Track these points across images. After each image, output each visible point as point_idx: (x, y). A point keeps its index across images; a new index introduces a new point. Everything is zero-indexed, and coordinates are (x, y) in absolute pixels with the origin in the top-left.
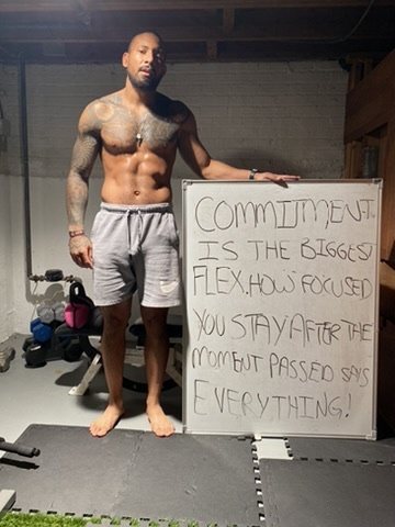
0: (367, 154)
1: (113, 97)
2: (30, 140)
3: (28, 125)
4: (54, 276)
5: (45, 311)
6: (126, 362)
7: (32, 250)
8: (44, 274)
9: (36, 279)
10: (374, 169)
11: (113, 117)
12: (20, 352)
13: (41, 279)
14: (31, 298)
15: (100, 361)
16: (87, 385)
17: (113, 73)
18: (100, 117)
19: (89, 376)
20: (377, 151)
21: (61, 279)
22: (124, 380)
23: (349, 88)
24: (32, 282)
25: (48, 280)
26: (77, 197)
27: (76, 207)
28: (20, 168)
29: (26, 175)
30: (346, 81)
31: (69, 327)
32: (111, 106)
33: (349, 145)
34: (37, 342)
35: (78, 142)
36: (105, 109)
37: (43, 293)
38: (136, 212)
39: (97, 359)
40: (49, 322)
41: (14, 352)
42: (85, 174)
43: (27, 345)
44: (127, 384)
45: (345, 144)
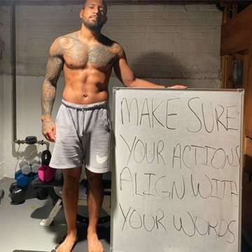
0: (236, 65)
1: (73, 35)
2: (17, 52)
3: (16, 42)
4: (31, 141)
5: (25, 166)
6: (79, 204)
7: (17, 123)
8: (24, 139)
9: (19, 142)
10: (240, 75)
11: (73, 47)
12: (7, 192)
13: (23, 142)
14: (16, 154)
15: (61, 204)
16: (52, 219)
17: (71, 11)
18: (64, 47)
19: (54, 213)
20: (242, 62)
21: (36, 142)
22: (77, 215)
23: (223, 22)
24: (17, 145)
25: (27, 143)
26: (48, 97)
27: (47, 103)
28: (10, 70)
29: (14, 74)
30: (221, 17)
31: (41, 181)
32: (71, 40)
33: (224, 57)
34: (19, 187)
35: (49, 61)
36: (67, 42)
37: (24, 150)
38: (81, 110)
39: (59, 202)
40: (27, 173)
41: (3, 193)
42: (54, 82)
43: (12, 189)
44: (79, 218)
45: (221, 55)
